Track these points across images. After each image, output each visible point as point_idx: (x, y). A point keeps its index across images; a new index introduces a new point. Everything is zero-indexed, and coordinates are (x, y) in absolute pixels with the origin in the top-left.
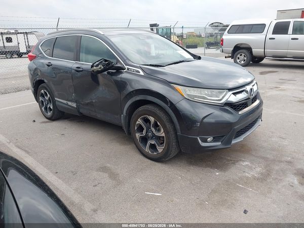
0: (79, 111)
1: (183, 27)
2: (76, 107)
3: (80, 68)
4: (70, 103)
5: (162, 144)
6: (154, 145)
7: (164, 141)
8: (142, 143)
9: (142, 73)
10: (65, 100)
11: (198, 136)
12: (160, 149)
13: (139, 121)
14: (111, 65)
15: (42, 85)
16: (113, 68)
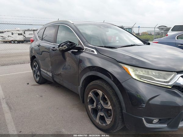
0: (53, 79)
1: (139, 27)
2: (51, 76)
3: (55, 48)
4: (48, 73)
5: (109, 116)
6: (103, 116)
7: (111, 114)
8: (93, 114)
9: (96, 53)
10: (46, 71)
11: (142, 117)
12: (108, 121)
13: (91, 95)
14: (73, 46)
15: (35, 59)
16: (75, 48)
